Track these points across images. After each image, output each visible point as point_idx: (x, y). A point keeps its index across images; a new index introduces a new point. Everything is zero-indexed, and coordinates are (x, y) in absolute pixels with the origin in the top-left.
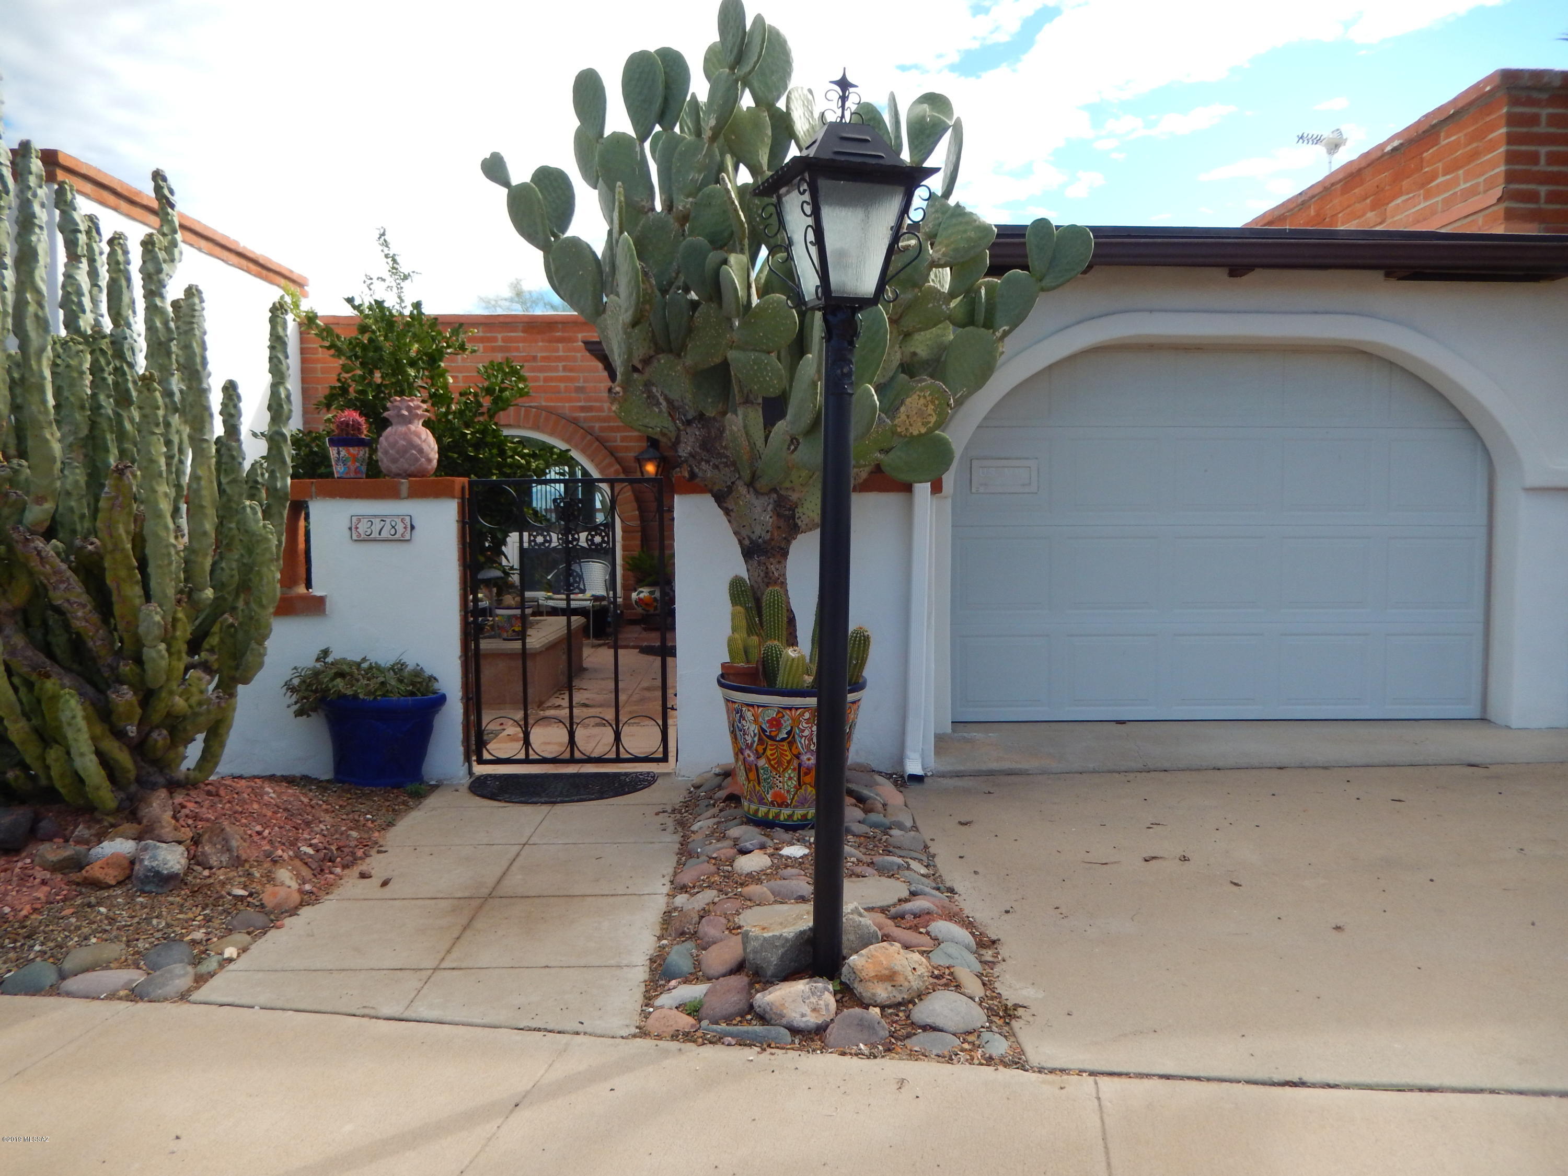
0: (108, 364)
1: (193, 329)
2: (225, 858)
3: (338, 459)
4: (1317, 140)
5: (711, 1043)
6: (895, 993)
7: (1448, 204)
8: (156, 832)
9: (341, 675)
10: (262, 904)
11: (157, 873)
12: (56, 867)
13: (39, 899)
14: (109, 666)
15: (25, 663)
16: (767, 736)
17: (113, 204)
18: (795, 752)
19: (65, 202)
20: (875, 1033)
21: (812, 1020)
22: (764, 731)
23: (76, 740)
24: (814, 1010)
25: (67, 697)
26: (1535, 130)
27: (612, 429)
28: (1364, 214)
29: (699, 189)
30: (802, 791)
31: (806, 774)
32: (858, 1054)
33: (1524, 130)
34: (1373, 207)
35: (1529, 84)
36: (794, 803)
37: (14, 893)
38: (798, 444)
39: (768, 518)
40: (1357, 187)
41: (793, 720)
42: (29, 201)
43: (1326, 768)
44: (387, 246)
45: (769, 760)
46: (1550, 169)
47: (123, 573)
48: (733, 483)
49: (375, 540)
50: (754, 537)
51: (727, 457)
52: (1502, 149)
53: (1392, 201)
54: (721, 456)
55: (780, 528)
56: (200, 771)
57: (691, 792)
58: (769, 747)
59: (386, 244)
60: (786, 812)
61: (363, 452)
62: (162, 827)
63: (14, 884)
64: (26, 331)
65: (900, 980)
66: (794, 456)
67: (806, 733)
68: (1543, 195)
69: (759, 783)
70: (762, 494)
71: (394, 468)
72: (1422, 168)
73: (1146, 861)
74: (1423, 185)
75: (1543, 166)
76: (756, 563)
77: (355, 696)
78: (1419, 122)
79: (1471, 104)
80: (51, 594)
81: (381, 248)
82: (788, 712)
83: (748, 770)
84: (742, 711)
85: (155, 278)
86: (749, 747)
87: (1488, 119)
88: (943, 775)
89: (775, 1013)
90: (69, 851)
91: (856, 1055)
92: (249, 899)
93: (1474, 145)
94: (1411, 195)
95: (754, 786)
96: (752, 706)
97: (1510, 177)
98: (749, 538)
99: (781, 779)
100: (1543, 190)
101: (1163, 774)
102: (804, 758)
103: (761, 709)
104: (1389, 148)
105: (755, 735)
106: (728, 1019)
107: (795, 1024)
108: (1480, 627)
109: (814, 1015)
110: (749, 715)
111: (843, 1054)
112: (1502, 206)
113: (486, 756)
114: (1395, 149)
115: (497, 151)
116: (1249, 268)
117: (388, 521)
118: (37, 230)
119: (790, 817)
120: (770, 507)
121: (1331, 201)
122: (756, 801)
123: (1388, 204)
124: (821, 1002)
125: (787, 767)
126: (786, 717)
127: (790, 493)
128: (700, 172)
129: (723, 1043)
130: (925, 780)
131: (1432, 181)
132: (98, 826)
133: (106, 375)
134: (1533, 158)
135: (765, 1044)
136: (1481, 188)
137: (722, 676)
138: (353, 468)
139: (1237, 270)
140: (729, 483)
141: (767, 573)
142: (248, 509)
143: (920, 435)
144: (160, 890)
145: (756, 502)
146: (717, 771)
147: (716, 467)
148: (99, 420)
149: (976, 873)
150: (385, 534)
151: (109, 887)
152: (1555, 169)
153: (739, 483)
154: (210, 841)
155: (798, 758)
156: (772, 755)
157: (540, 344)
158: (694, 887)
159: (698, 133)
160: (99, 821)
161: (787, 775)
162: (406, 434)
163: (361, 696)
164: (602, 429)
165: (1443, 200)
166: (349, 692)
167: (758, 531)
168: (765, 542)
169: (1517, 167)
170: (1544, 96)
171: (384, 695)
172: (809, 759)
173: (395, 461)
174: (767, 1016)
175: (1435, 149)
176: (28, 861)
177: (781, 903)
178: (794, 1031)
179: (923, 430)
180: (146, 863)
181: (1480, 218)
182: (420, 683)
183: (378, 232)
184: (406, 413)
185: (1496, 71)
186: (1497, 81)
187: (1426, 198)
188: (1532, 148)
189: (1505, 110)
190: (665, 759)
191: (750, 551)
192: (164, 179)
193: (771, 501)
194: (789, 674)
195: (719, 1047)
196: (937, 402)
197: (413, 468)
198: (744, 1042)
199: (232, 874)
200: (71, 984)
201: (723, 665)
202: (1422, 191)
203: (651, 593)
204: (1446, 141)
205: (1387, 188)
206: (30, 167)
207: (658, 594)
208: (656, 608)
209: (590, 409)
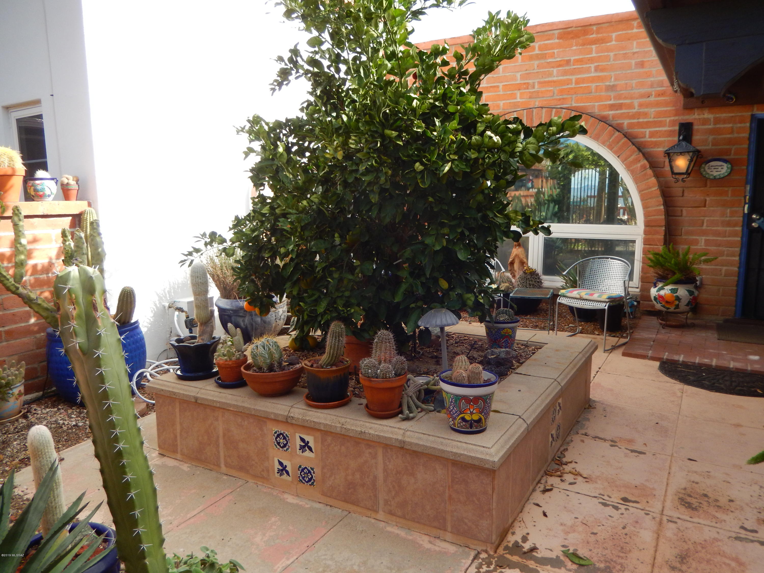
27: (641, 125)
157: (575, 48)
164: (631, 125)
203: (674, 291)
207: (682, 291)
208: (677, 307)
209: (620, 106)
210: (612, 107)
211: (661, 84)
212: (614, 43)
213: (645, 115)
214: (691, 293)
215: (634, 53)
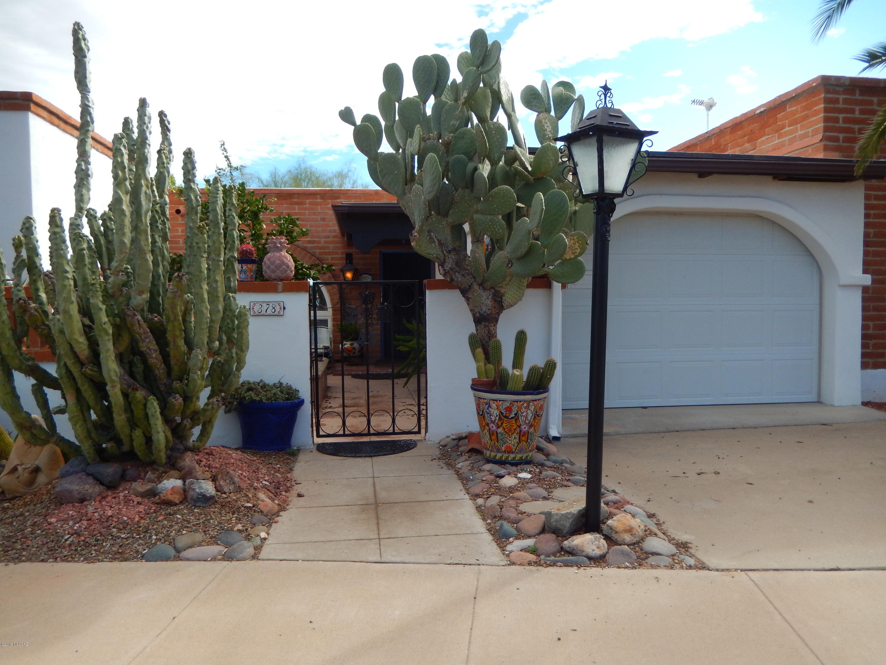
0: (160, 218)
1: (217, 200)
2: (232, 488)
3: (242, 271)
4: (701, 103)
5: (551, 566)
6: (633, 538)
7: (792, 141)
8: (193, 475)
9: (250, 389)
10: (261, 511)
11: (204, 496)
12: (143, 495)
13: (141, 512)
14: (165, 384)
15: (124, 382)
16: (504, 416)
17: (57, 124)
18: (519, 425)
19: (129, 129)
20: (631, 557)
21: (598, 552)
22: (502, 413)
23: (156, 424)
24: (598, 548)
25: (153, 400)
26: (837, 106)
27: (326, 253)
28: (743, 144)
29: (457, 130)
30: (521, 444)
31: (523, 436)
32: (627, 567)
33: (832, 106)
34: (749, 141)
35: (834, 83)
36: (516, 451)
37: (125, 509)
38: (512, 264)
39: (489, 302)
40: (739, 130)
41: (518, 407)
42: (144, 130)
43: (755, 428)
44: (226, 151)
45: (504, 429)
46: (844, 125)
47: (178, 333)
48: (472, 284)
49: (263, 315)
50: (482, 312)
51: (468, 270)
52: (822, 115)
53: (760, 138)
54: (466, 269)
55: (495, 307)
56: (201, 442)
57: (441, 449)
58: (505, 422)
59: (225, 150)
60: (512, 456)
61: (254, 267)
62: (196, 472)
63: (122, 505)
64: (141, 201)
65: (635, 532)
66: (510, 270)
67: (524, 414)
68: (841, 138)
69: (498, 441)
70: (487, 290)
71: (273, 276)
72: (776, 122)
73: (699, 474)
74: (777, 131)
75: (841, 124)
76: (483, 326)
77: (261, 401)
78: (775, 99)
79: (804, 92)
80: (141, 344)
81: (222, 152)
82: (516, 403)
83: (491, 433)
84: (489, 403)
85: (191, 172)
86: (493, 422)
87: (813, 100)
88: (567, 437)
89: (579, 550)
90: (149, 486)
91: (626, 568)
92: (254, 508)
93: (806, 112)
94: (771, 136)
95: (495, 443)
96: (496, 400)
97: (826, 129)
98: (479, 313)
99: (510, 439)
100: (841, 136)
101: (677, 433)
102: (523, 427)
103: (501, 402)
104: (758, 112)
105: (497, 416)
106: (554, 555)
107: (590, 555)
108: (816, 356)
109: (598, 550)
110: (494, 405)
111: (619, 568)
112: (822, 143)
113: (321, 433)
114: (761, 112)
115: (349, 106)
116: (710, 174)
117: (271, 304)
118: (148, 146)
119: (514, 458)
120: (490, 297)
121: (724, 137)
122: (495, 451)
123: (757, 140)
124: (600, 544)
125: (514, 432)
126: (515, 406)
127: (500, 289)
128: (457, 120)
129: (557, 566)
130: (561, 439)
131: (782, 129)
132: (157, 473)
133: (159, 225)
134: (836, 120)
135: (579, 565)
136: (810, 134)
137: (472, 384)
138: (249, 276)
139: (702, 175)
140: (470, 284)
141: (489, 331)
142: (232, 298)
143: (570, 259)
144: (205, 505)
145: (483, 294)
146: (454, 437)
147: (463, 275)
148: (155, 249)
149: (619, 483)
150: (269, 312)
151: (176, 504)
152: (847, 125)
153: (475, 284)
154: (222, 478)
155: (519, 427)
156: (506, 426)
157: (285, 205)
158: (483, 495)
159: (456, 100)
160: (157, 470)
161: (513, 437)
162: (280, 257)
163: (264, 401)
164: (320, 253)
165: (789, 139)
166: (258, 399)
167: (484, 309)
168: (488, 315)
169: (830, 124)
170: (842, 89)
171: (275, 400)
172: (525, 428)
173: (274, 272)
174: (574, 552)
175: (784, 113)
176: (127, 492)
177: (536, 500)
178: (590, 558)
179: (572, 257)
180: (197, 490)
181: (810, 149)
182: (292, 393)
183: (220, 143)
184: (279, 246)
185: (819, 76)
186: (819, 81)
187: (779, 138)
188: (836, 115)
189: (823, 95)
190: (419, 432)
191: (479, 320)
192: (166, 116)
193: (491, 293)
194: (516, 383)
195: (555, 568)
196: (580, 242)
197: (284, 276)
198: (567, 564)
199: (238, 496)
200: (184, 554)
201: (473, 380)
202: (777, 134)
203: (351, 345)
204: (790, 110)
205: (757, 132)
206: (145, 113)
207: (356, 345)
208: (354, 353)
209: (314, 242)
210: (309, 242)
211: (334, 231)
212: (308, 205)
213: (328, 248)
214: (360, 345)
215: (319, 213)
